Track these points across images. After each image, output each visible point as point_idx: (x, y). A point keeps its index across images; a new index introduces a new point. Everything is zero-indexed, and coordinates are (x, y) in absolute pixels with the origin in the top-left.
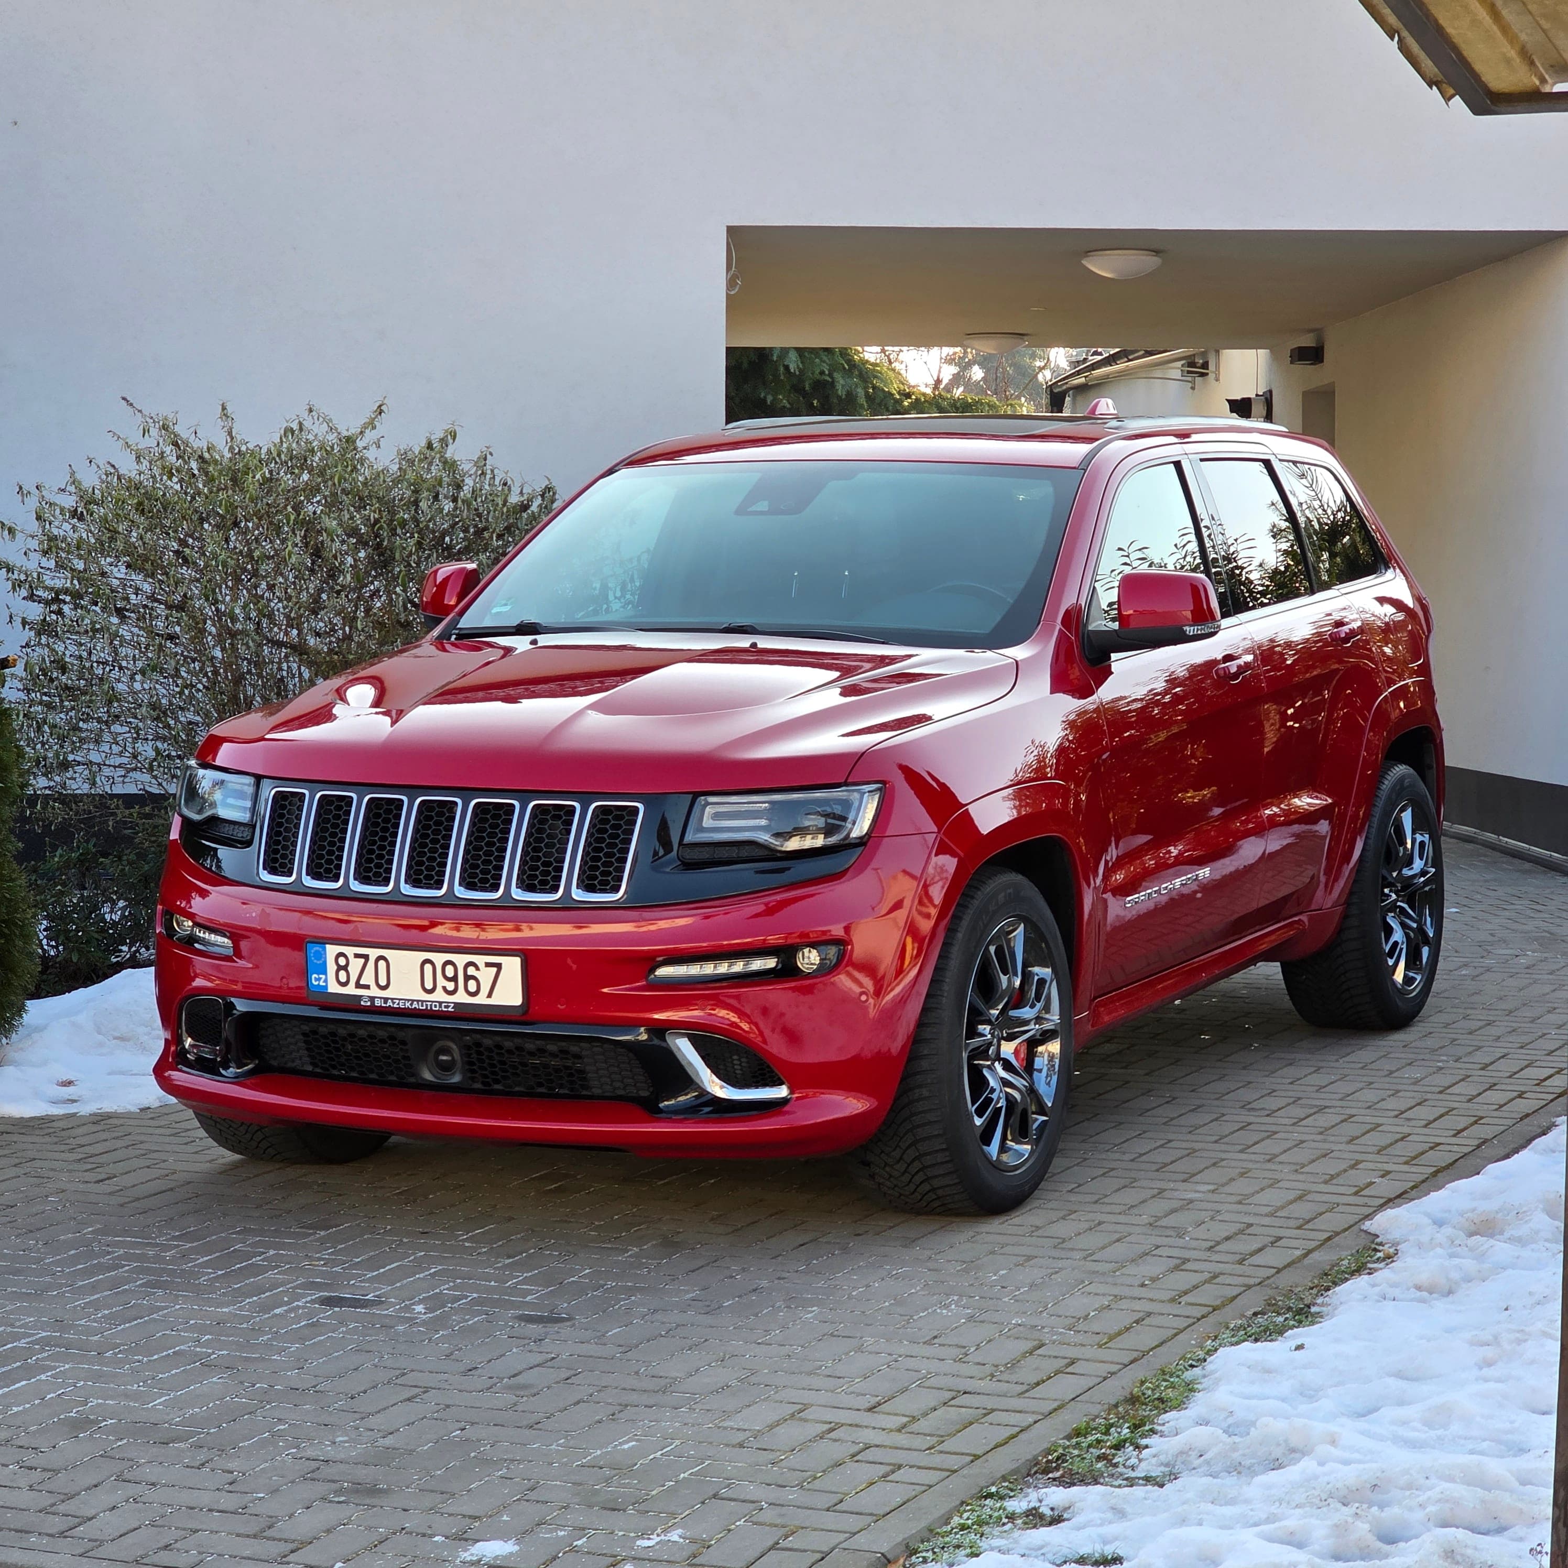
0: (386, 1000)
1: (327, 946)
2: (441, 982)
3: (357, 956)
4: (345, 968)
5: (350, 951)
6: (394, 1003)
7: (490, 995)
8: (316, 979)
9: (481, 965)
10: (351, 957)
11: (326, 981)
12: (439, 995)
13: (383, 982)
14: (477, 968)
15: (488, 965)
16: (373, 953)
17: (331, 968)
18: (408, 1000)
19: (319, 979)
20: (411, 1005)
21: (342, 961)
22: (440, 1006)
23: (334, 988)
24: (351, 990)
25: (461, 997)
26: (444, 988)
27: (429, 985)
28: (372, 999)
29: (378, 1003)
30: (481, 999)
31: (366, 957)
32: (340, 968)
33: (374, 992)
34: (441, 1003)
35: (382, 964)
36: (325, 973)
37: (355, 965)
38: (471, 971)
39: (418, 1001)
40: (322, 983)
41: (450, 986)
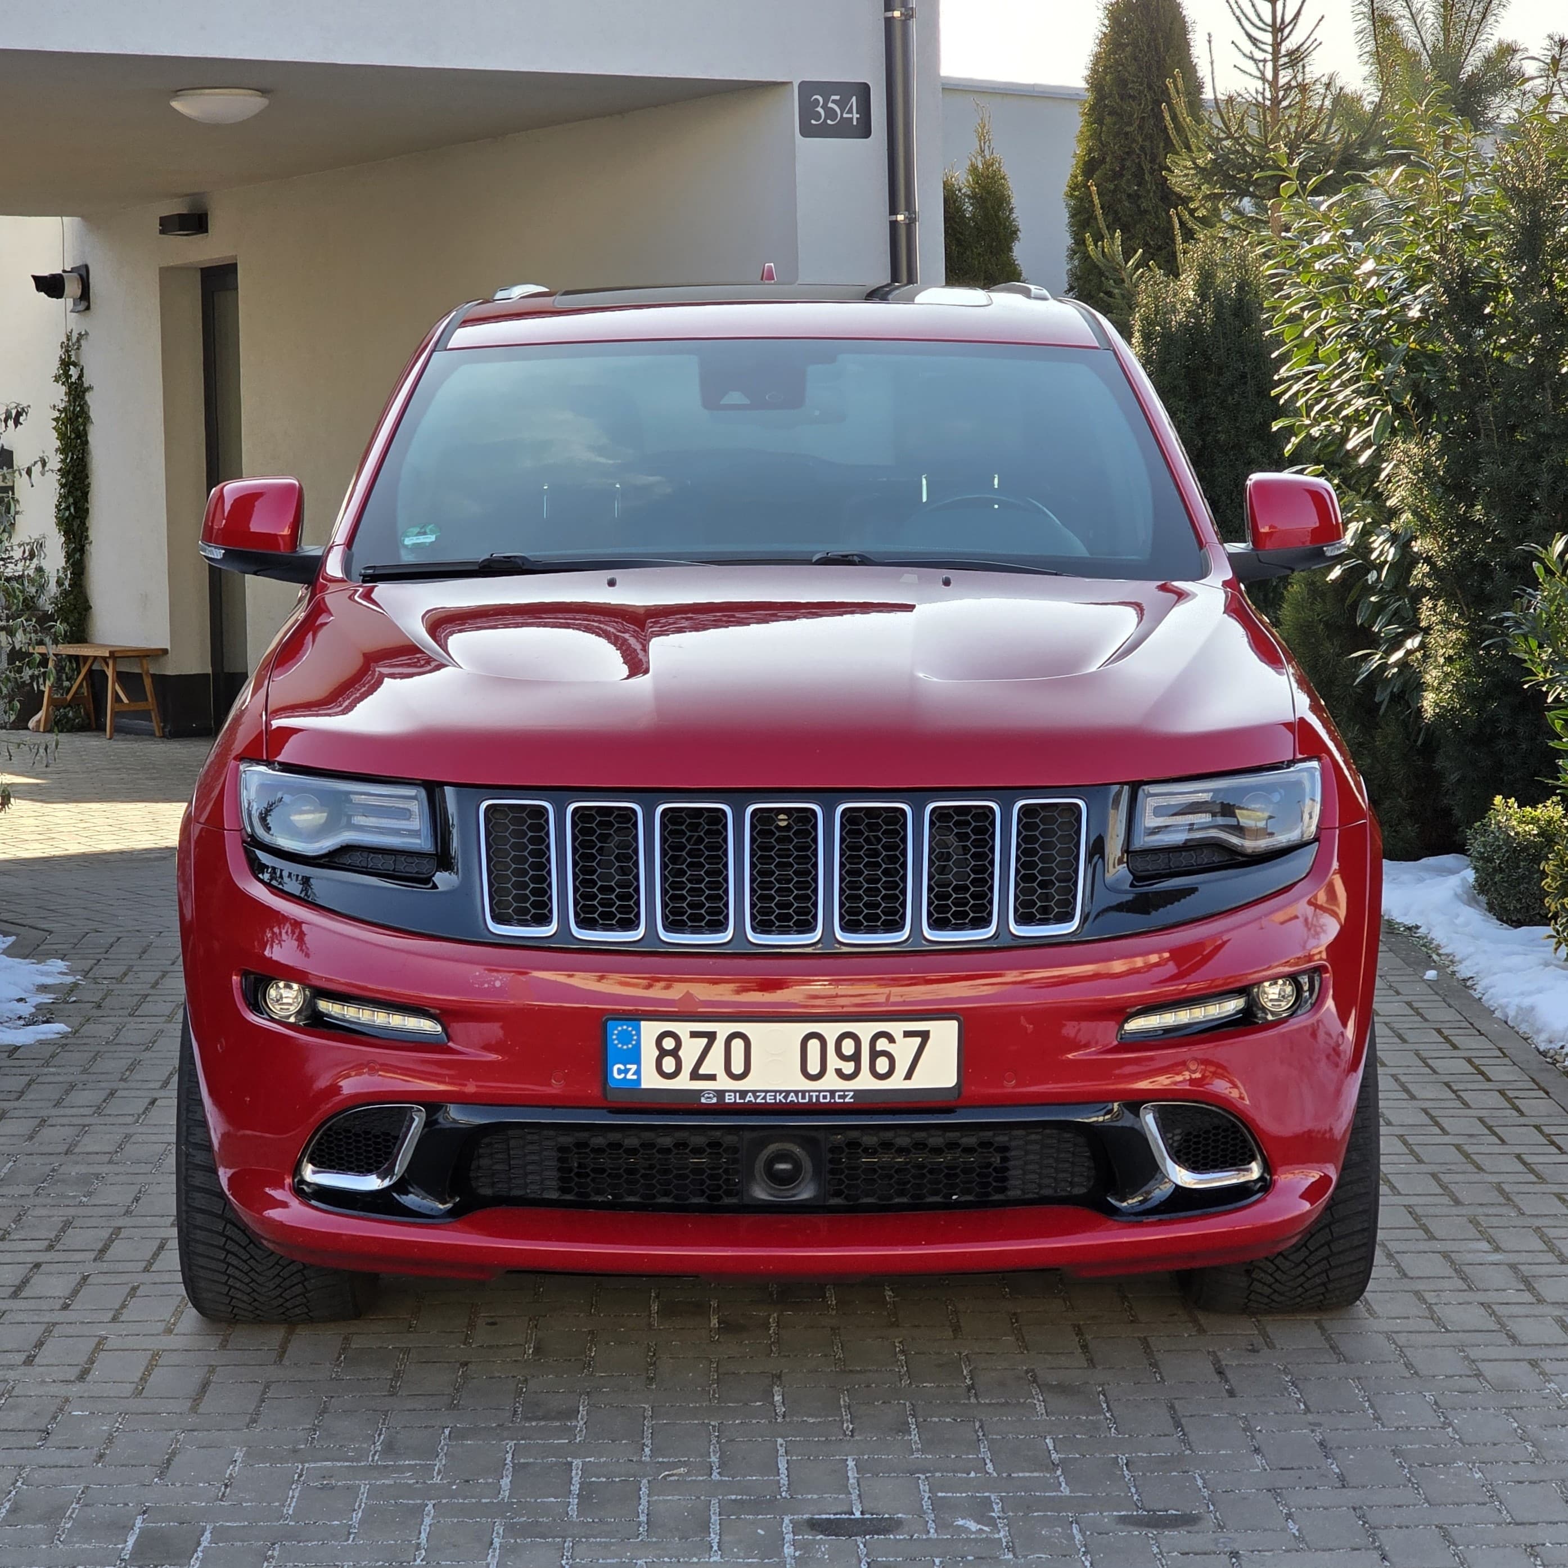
0: (743, 1094)
1: (643, 1023)
2: (833, 1062)
3: (694, 1035)
4: (674, 1053)
5: (683, 1029)
6: (756, 1097)
7: (909, 1076)
8: (620, 1071)
9: (898, 1036)
10: (685, 1037)
11: (638, 1072)
12: (831, 1082)
13: (738, 1068)
14: (891, 1039)
15: (907, 1034)
16: (723, 1030)
17: (649, 1053)
18: (781, 1092)
19: (627, 1071)
20: (786, 1097)
21: (669, 1044)
22: (832, 1096)
23: (651, 1080)
24: (683, 1082)
25: (865, 1082)
26: (839, 1072)
27: (814, 1068)
28: (720, 1094)
29: (729, 1099)
30: (896, 1082)
31: (711, 1036)
32: (663, 1053)
33: (723, 1083)
34: (832, 1093)
35: (738, 1045)
36: (638, 1062)
37: (691, 1050)
38: (882, 1044)
39: (796, 1092)
40: (630, 1076)
41: (849, 1068)
